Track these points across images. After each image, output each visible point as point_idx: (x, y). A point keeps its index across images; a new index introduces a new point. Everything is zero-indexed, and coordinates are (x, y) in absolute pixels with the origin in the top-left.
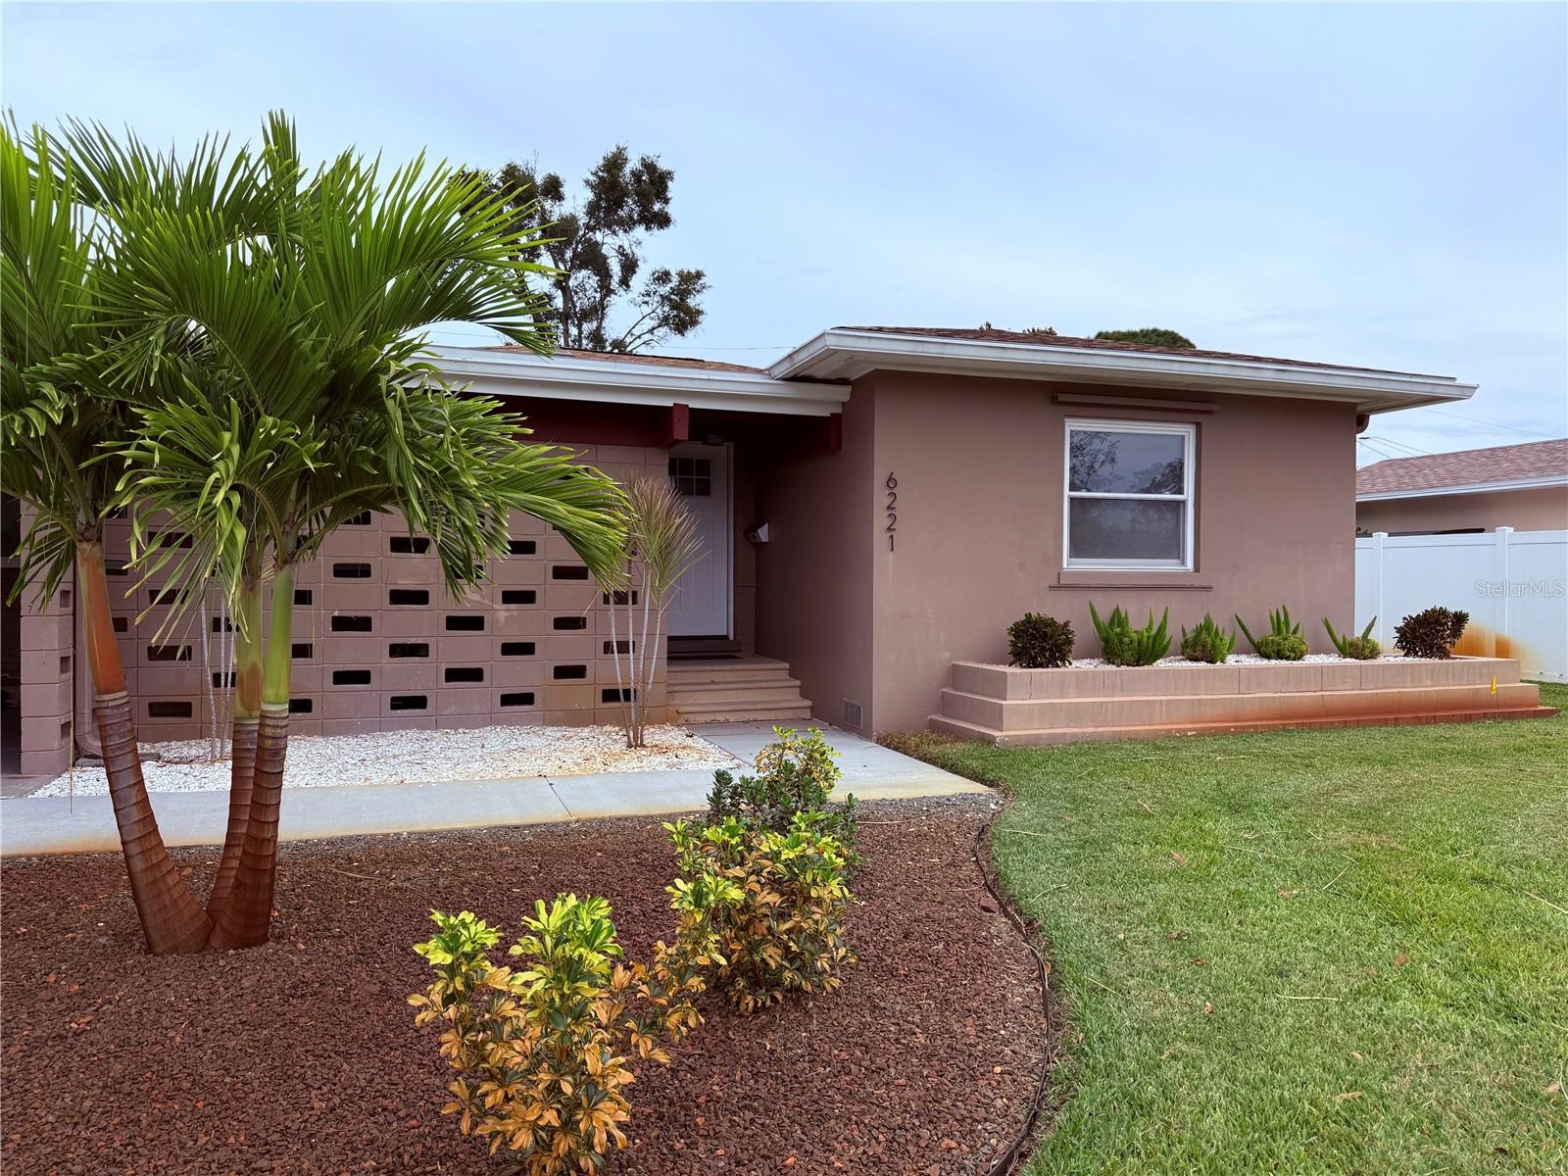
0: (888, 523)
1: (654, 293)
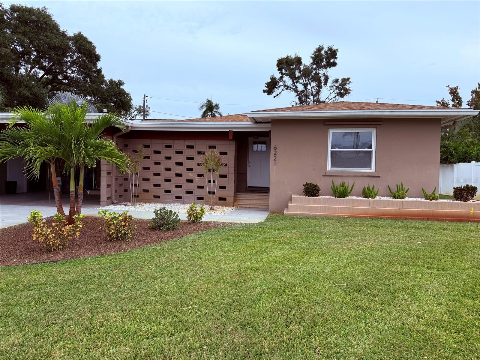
0: (274, 158)
1: (334, 86)
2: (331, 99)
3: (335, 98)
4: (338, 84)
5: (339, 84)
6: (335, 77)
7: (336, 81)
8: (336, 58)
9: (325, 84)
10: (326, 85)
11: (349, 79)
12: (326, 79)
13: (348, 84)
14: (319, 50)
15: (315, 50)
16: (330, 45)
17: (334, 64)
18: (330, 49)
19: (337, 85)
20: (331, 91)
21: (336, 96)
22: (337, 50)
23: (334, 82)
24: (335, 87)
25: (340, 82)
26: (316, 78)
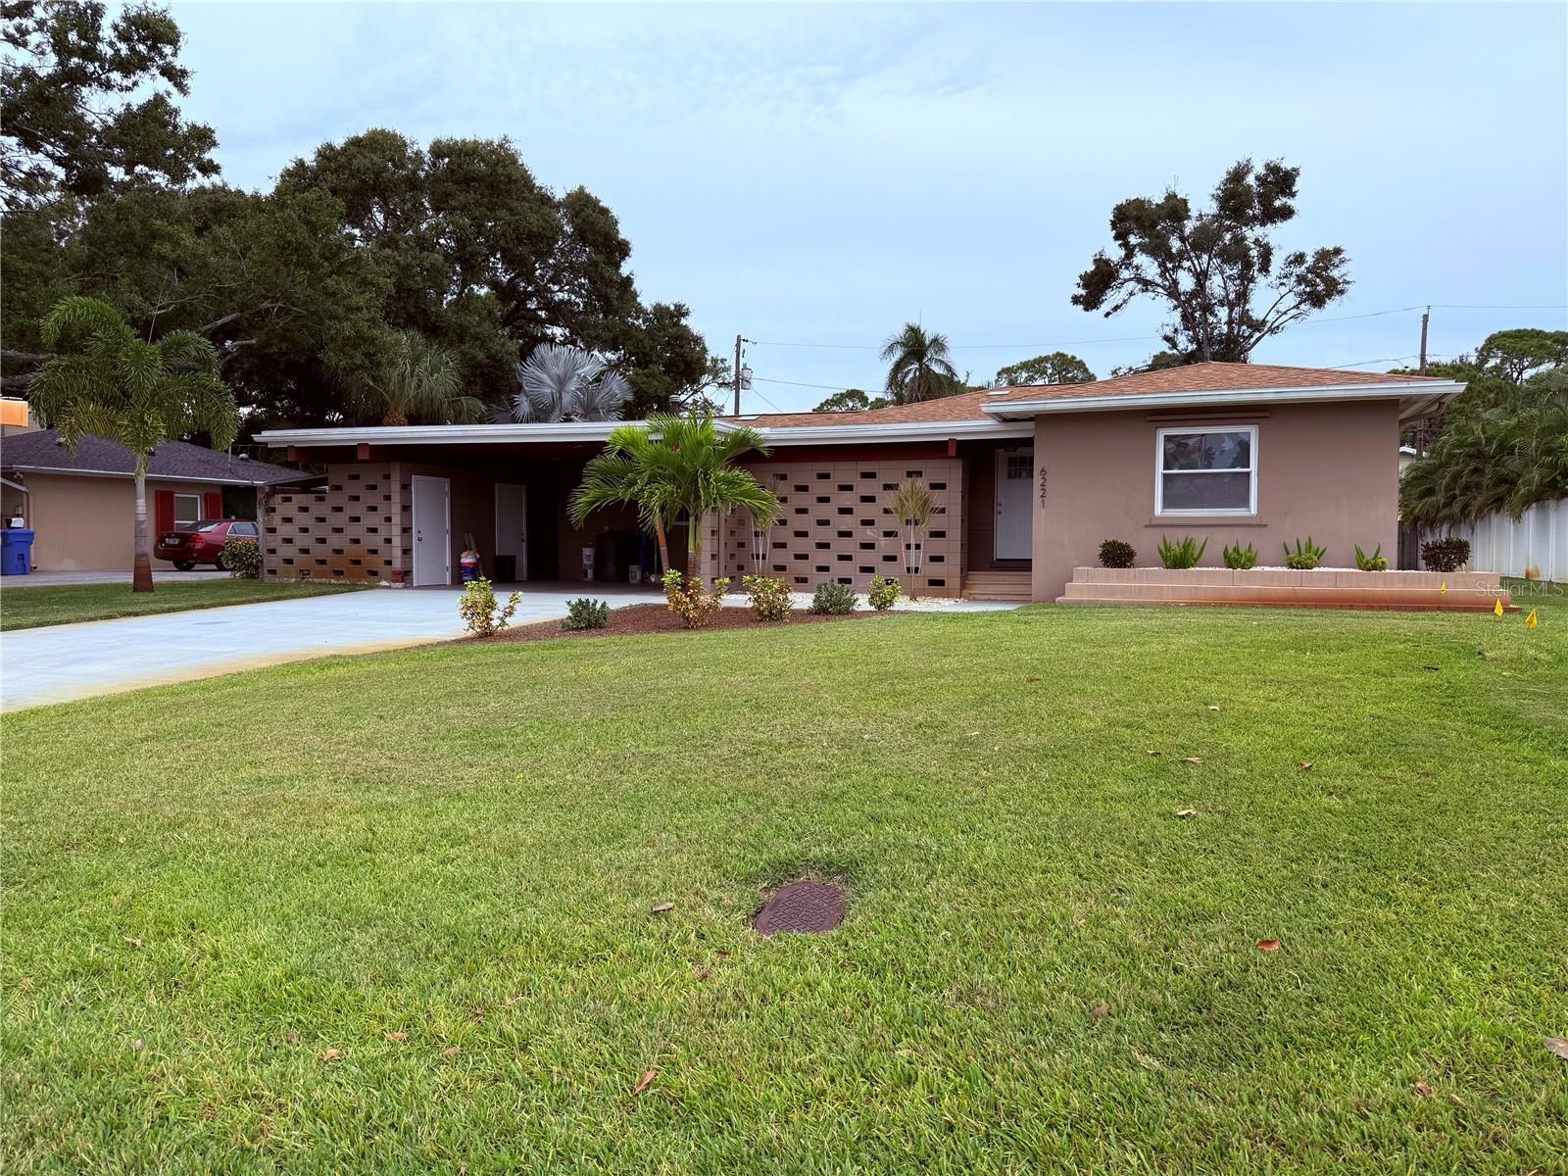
0: (1041, 492)
1: (1291, 274)
2: (1285, 313)
3: (1298, 308)
4: (1303, 268)
5: (1306, 268)
6: (1293, 249)
7: (1299, 259)
8: (1293, 195)
9: (1265, 269)
10: (1267, 271)
11: (1337, 251)
12: (1266, 254)
13: (1337, 266)
14: (1237, 175)
15: (1225, 176)
16: (1274, 158)
17: (1286, 213)
18: (1273, 169)
19: (1301, 270)
20: (1283, 290)
21: (1300, 303)
22: (1294, 170)
23: (1291, 262)
24: (1293, 279)
25: (1310, 260)
26: (1237, 254)
